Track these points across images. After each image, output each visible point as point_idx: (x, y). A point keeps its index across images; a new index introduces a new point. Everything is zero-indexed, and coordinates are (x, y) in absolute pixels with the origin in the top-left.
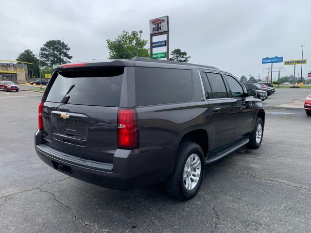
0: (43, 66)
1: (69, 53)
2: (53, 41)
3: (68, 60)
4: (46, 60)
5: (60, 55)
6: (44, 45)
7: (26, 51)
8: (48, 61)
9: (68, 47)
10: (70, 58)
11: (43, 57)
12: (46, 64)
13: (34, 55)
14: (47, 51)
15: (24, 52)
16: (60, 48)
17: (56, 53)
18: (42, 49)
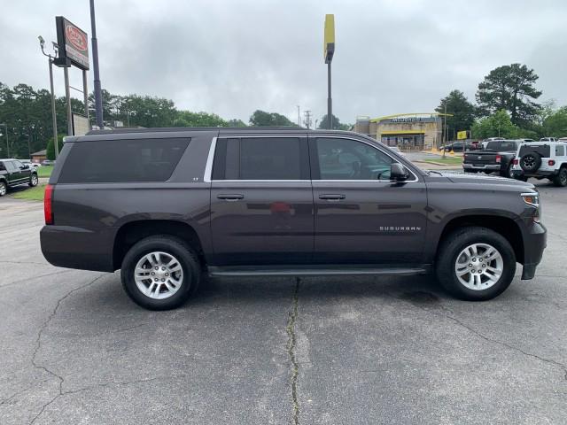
0: (480, 116)
1: (535, 86)
2: (503, 67)
3: (532, 100)
4: (487, 104)
5: (516, 92)
6: (486, 78)
7: (452, 94)
8: (489, 106)
9: (534, 73)
10: (536, 95)
11: (483, 101)
12: (487, 113)
13: (465, 99)
14: (489, 89)
15: (448, 95)
16: (518, 79)
17: (507, 89)
18: (481, 87)
